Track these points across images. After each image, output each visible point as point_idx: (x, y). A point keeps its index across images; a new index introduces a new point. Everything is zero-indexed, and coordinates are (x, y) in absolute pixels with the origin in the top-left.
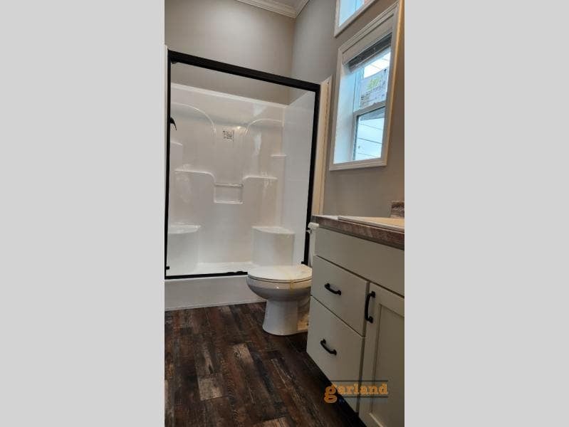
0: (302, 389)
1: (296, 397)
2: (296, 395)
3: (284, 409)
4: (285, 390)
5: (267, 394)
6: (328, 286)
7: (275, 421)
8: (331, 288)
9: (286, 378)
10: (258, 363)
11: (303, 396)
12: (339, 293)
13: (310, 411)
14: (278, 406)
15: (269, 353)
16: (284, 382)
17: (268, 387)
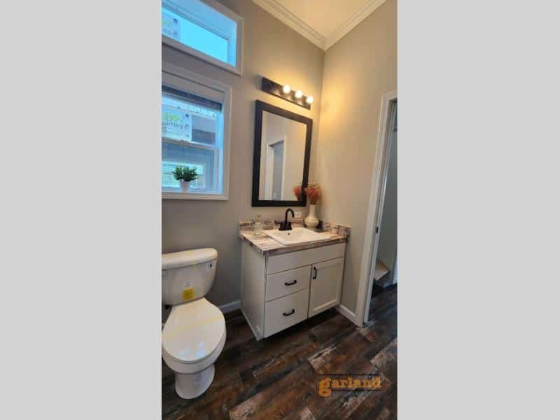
0: (282, 351)
1: (291, 353)
2: (288, 354)
3: (301, 359)
4: (286, 361)
5: (294, 372)
6: (286, 284)
7: (311, 363)
8: (289, 283)
9: (275, 362)
10: (260, 388)
11: (288, 350)
12: (295, 282)
13: (297, 346)
14: (300, 363)
15: (244, 381)
16: (279, 362)
17: (287, 373)
